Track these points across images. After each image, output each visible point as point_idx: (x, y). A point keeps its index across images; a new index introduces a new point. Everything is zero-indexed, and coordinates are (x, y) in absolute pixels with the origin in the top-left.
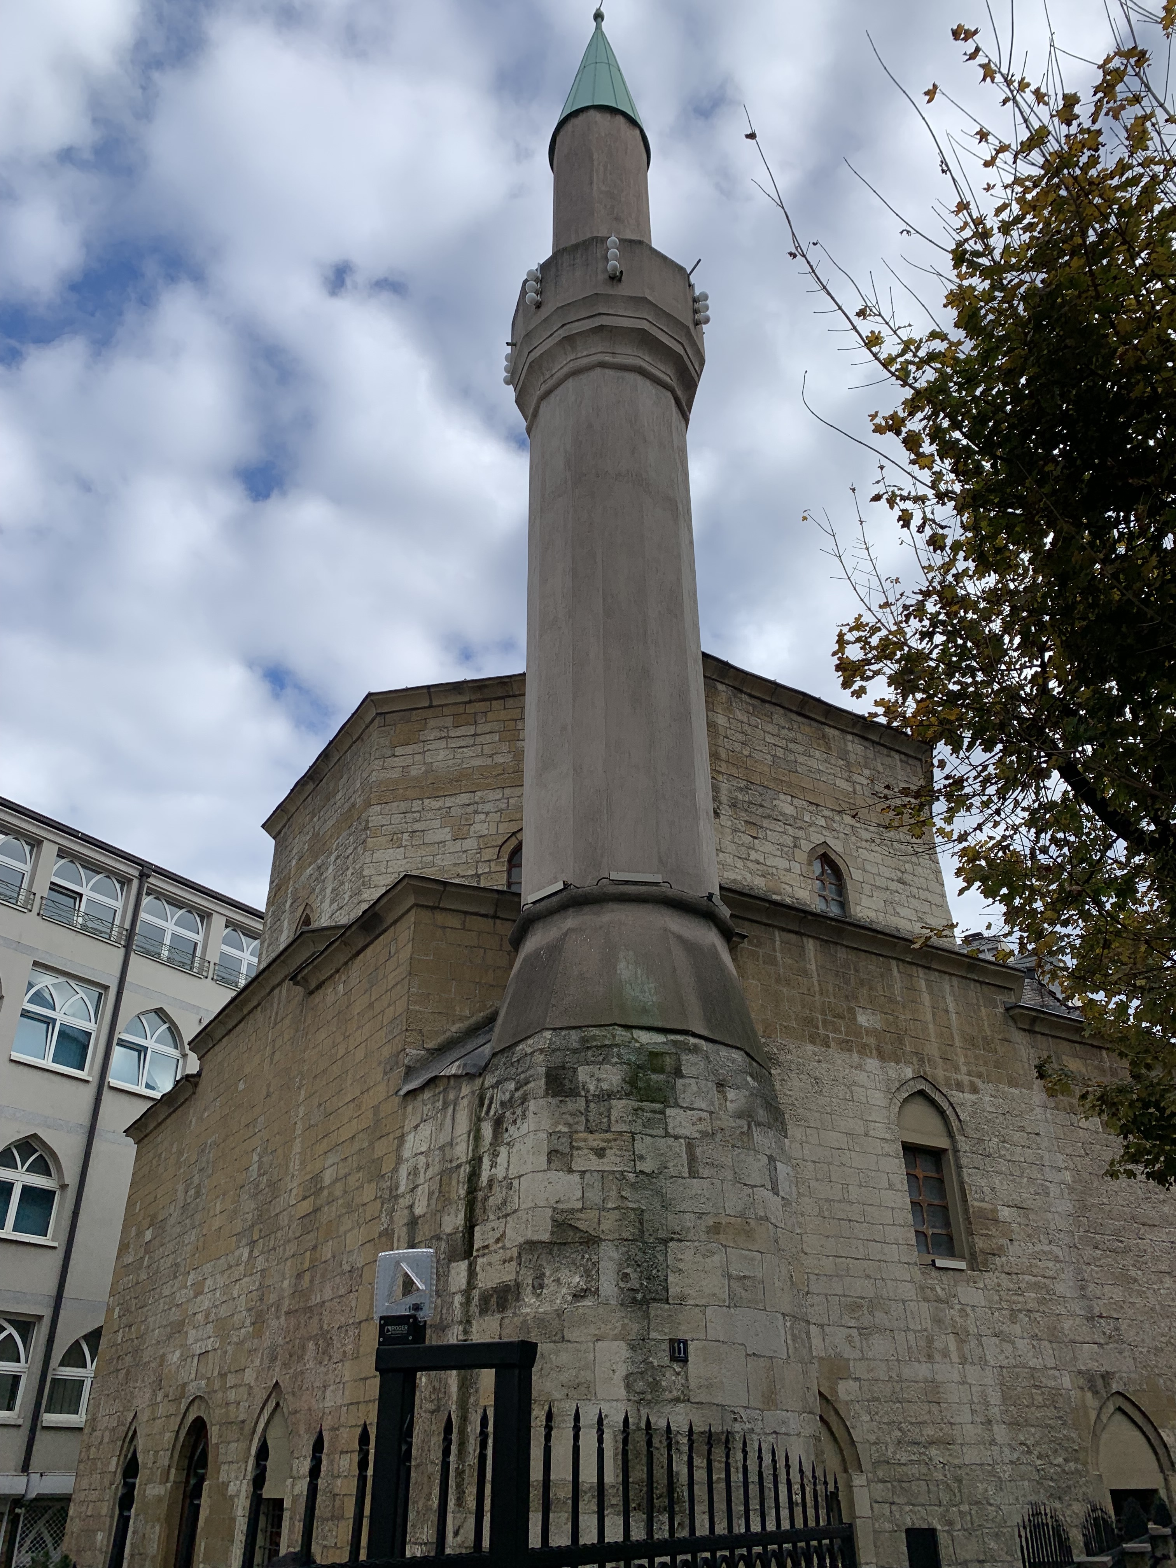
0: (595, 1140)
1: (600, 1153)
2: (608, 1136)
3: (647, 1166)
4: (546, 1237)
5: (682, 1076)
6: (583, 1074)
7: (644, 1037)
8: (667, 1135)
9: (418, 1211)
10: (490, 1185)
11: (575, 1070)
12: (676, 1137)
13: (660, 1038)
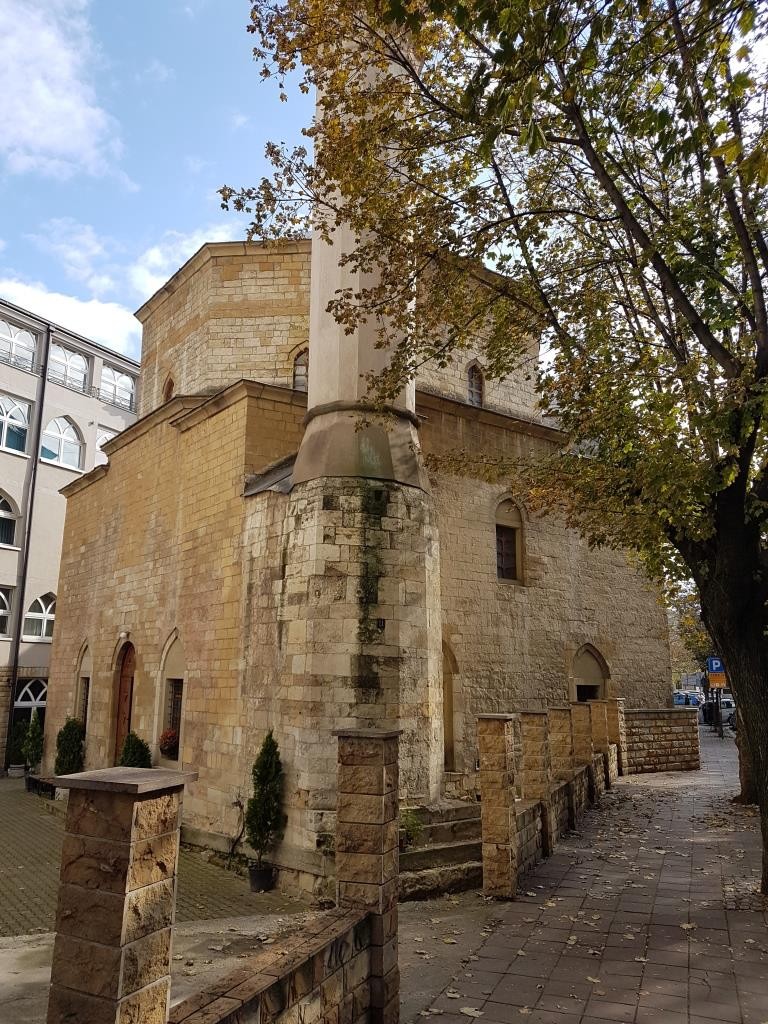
0: (347, 531)
1: (349, 537)
2: (354, 529)
3: (370, 544)
4: (322, 573)
5: (390, 502)
6: (342, 499)
7: (372, 483)
8: (381, 529)
9: (255, 555)
10: (294, 546)
11: (338, 498)
12: (385, 531)
13: (379, 484)
